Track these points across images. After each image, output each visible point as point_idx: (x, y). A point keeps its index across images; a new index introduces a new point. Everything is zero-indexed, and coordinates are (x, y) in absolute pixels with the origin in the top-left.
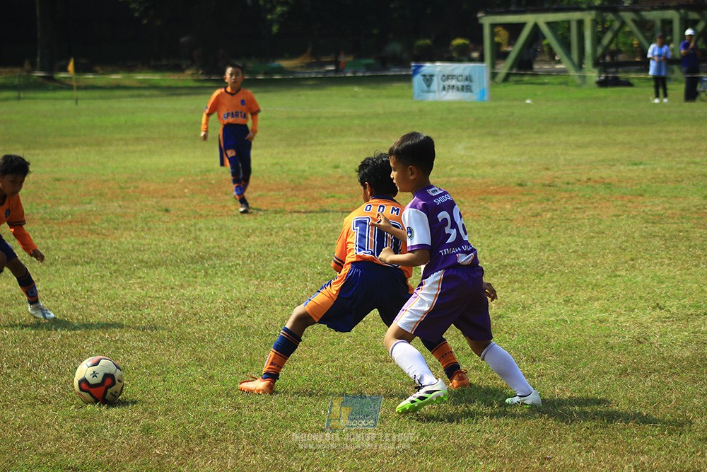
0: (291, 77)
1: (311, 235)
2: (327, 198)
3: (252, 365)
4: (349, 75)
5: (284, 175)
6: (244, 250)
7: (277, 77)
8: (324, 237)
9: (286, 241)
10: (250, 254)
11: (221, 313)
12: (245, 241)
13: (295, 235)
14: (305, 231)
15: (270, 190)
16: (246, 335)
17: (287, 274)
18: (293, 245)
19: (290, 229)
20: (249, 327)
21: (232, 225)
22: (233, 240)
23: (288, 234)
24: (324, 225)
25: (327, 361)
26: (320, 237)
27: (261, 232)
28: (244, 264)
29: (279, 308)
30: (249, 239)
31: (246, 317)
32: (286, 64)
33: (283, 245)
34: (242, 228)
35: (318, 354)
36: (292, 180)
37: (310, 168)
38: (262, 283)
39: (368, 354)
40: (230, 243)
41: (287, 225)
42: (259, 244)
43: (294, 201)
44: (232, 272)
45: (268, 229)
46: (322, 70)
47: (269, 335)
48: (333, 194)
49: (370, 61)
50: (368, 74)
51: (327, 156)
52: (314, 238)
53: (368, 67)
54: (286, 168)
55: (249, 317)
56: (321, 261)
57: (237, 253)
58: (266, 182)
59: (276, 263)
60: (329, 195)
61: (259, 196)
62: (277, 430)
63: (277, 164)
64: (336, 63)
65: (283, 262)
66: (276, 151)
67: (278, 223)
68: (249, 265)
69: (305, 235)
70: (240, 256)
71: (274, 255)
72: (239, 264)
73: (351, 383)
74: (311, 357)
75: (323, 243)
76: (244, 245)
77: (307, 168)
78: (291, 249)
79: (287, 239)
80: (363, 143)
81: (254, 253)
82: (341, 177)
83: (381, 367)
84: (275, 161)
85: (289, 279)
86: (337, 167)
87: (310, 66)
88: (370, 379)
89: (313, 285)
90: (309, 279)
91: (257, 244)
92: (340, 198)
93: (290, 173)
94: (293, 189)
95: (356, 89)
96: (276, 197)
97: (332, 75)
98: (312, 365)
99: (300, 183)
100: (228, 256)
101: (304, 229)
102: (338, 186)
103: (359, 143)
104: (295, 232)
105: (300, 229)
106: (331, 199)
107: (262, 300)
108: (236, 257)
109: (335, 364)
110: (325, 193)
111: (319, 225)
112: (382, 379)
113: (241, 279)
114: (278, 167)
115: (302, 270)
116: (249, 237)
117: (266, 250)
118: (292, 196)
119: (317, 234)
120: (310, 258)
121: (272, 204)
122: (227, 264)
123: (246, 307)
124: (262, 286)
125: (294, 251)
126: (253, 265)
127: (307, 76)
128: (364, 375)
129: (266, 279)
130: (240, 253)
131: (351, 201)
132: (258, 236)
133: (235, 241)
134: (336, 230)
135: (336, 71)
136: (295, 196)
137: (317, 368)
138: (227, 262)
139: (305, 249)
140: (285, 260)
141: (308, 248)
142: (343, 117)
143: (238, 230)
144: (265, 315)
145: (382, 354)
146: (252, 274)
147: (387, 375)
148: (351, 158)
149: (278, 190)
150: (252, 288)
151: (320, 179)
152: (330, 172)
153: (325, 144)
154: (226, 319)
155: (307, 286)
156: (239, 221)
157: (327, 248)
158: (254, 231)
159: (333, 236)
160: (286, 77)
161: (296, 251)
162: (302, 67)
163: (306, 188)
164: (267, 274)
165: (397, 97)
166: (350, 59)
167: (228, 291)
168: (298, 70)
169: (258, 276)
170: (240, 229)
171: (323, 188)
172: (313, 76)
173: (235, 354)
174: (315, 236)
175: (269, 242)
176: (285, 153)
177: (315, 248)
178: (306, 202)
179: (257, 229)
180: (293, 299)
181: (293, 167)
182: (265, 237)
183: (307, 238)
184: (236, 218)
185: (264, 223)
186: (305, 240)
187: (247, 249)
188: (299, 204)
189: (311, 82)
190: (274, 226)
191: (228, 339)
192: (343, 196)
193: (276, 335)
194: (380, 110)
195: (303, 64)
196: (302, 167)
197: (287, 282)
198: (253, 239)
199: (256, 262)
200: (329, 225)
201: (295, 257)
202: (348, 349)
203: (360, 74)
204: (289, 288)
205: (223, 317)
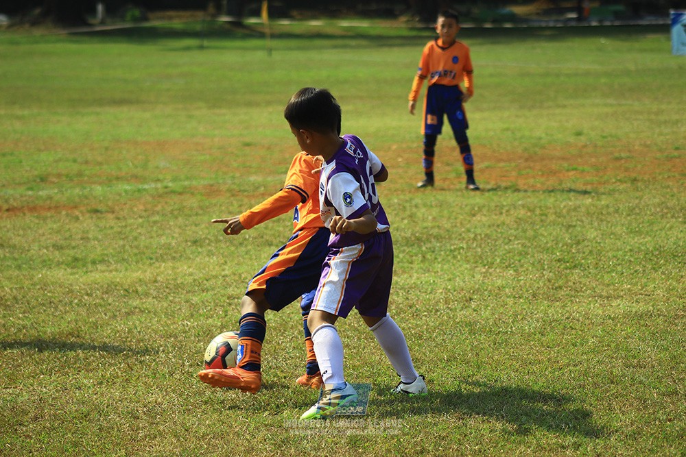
0: (525, 26)
1: (549, 215)
2: (568, 170)
3: (479, 368)
4: (594, 24)
5: (516, 143)
6: (469, 231)
7: (508, 25)
8: (565, 217)
9: (519, 221)
10: (476, 235)
11: (442, 306)
12: (470, 221)
13: (529, 214)
14: (542, 210)
15: (501, 160)
16: (472, 332)
17: (520, 261)
18: (527, 226)
19: (523, 206)
20: (476, 323)
21: (454, 202)
22: (456, 219)
23: (522, 213)
24: (564, 204)
25: (568, 365)
26: (559, 217)
27: (488, 210)
28: (469, 248)
29: (510, 301)
30: (474, 218)
31: (471, 310)
32: (518, 10)
33: (515, 226)
34: (466, 206)
35: (558, 356)
36: (526, 149)
37: (547, 134)
38: (490, 271)
39: (617, 357)
40: (452, 223)
41: (520, 202)
42: (487, 224)
43: (528, 174)
44: (455, 257)
45: (497, 206)
46: (562, 18)
47: (499, 332)
48: (575, 166)
49: (620, 8)
50: (617, 23)
51: (567, 121)
52: (552, 218)
53: (617, 15)
54: (519, 135)
55: (475, 310)
56: (560, 245)
57: (461, 235)
58: (494, 151)
59: (506, 247)
60: (571, 168)
61: (487, 167)
62: (508, 446)
63: (507, 129)
64: (579, 9)
65: (515, 246)
66: (506, 114)
67: (509, 200)
68: (475, 248)
69: (542, 215)
70: (464, 239)
71: (505, 238)
72: (463, 248)
73: (597, 391)
74: (549, 359)
75: (563, 225)
76: (468, 226)
77: (543, 135)
78: (525, 231)
79: (519, 219)
80: (611, 105)
81: (480, 235)
82: (585, 146)
83: (634, 374)
84: (506, 126)
85: (522, 266)
86: (579, 134)
87: (547, 13)
88: (619, 387)
89: (551, 274)
90: (546, 267)
91: (484, 225)
92: (583, 171)
93: (523, 140)
94: (527, 160)
95: (603, 41)
96: (508, 168)
97: (573, 24)
98: (550, 369)
99: (535, 153)
100: (450, 238)
101: (540, 207)
102: (581, 156)
103: (606, 105)
104: (530, 211)
105: (535, 207)
106: (572, 173)
107: (490, 291)
108: (459, 239)
109: (578, 368)
110: (566, 165)
111: (558, 202)
112: (635, 388)
113: (465, 266)
114: (509, 133)
115: (538, 256)
116: (474, 215)
117: (494, 232)
118: (526, 168)
119: (555, 213)
120: (547, 243)
121: (501, 177)
122: (449, 248)
123: (471, 299)
124: (491, 274)
125: (528, 233)
126: (479, 250)
127: (543, 25)
128: (612, 382)
129: (495, 266)
130: (463, 235)
131: (597, 176)
132: (485, 215)
133: (458, 221)
134: (579, 210)
135: (579, 19)
136: (530, 168)
137: (557, 373)
138: (448, 245)
139: (542, 231)
140: (518, 244)
141: (545, 230)
142: (587, 74)
143: (461, 208)
144: (494, 309)
145: (634, 357)
146: (479, 260)
147: (641, 382)
148: (597, 123)
149: (509, 160)
150: (478, 277)
151: (558, 148)
152: (572, 139)
153: (564, 106)
154: (448, 313)
155: (544, 276)
156: (463, 196)
157: (567, 230)
158: (480, 209)
159: (575, 216)
160: (520, 26)
161: (530, 233)
162: (538, 14)
163: (543, 159)
164: (496, 260)
165: (652, 50)
166: (596, 5)
167: (450, 280)
168: (534, 18)
169: (485, 262)
170: (463, 206)
171: (563, 159)
172: (551, 24)
173: (459, 354)
174: (554, 216)
175: (499, 222)
176: (517, 116)
177: (554, 230)
178: (543, 175)
179: (484, 206)
180: (527, 291)
181: (527, 133)
182: (495, 217)
183: (544, 218)
184: (459, 193)
185: (493, 200)
186: (542, 221)
187: (473, 230)
188: (534, 177)
189: (548, 33)
190: (505, 203)
191: (450, 336)
192: (587, 168)
193: (507, 332)
194: (631, 67)
195: (539, 11)
196: (538, 133)
197: (521, 270)
198: (479, 218)
199: (483, 246)
200: (570, 203)
201: (529, 239)
202: (593, 351)
203: (608, 23)
204: (522, 278)
205: (444, 310)
